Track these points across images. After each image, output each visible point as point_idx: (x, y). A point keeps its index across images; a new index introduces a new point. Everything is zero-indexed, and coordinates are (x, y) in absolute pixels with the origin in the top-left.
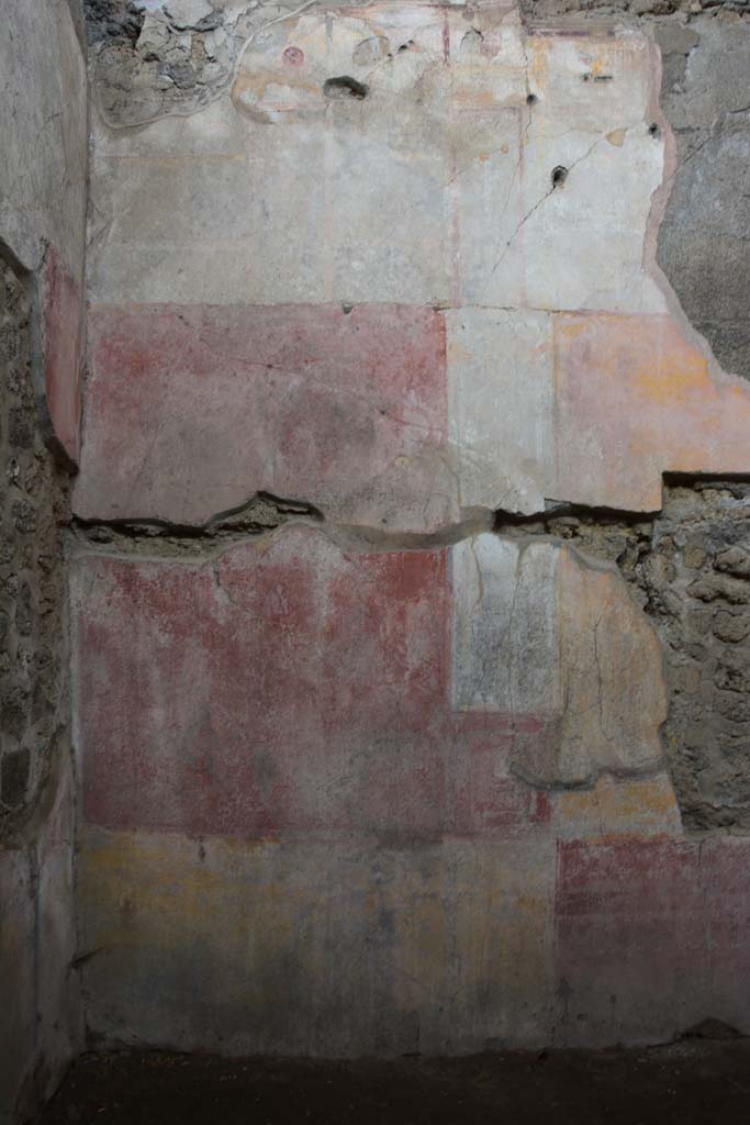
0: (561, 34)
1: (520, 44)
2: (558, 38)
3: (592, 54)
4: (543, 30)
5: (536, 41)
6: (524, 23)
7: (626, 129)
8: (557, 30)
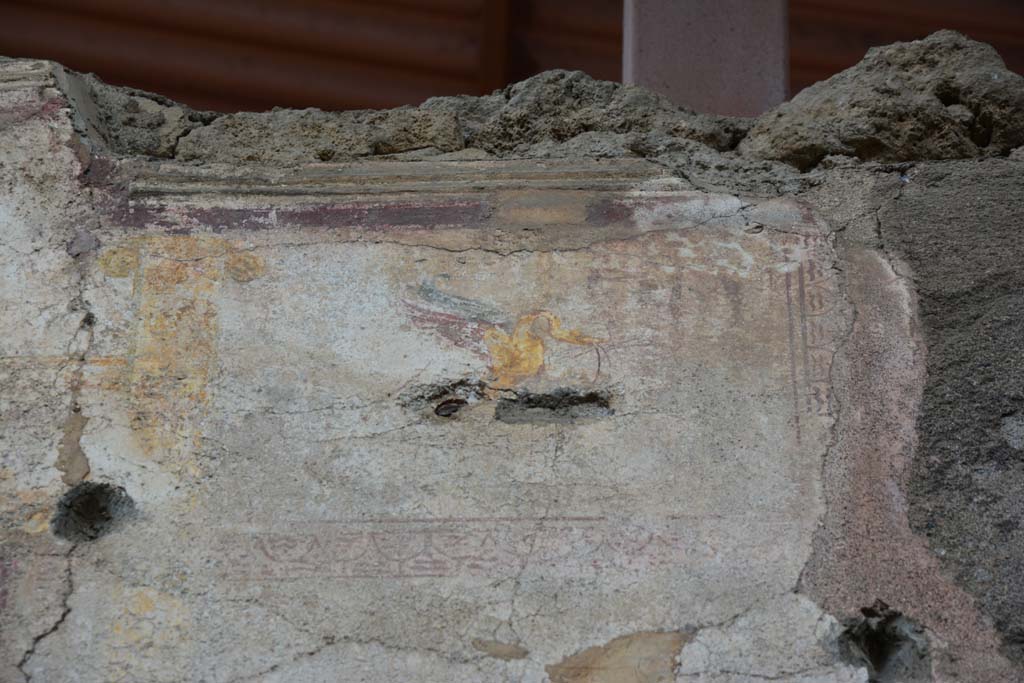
0: (314, 219)
1: (54, 259)
2: (288, 234)
3: (489, 300)
4: (205, 204)
5: (155, 248)
6: (90, 176)
7: (689, 633)
8: (289, 204)
